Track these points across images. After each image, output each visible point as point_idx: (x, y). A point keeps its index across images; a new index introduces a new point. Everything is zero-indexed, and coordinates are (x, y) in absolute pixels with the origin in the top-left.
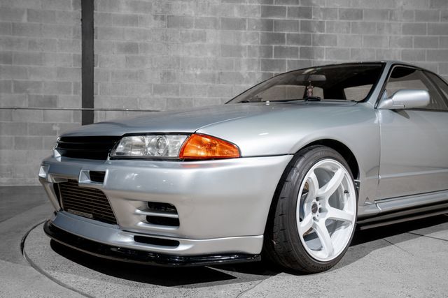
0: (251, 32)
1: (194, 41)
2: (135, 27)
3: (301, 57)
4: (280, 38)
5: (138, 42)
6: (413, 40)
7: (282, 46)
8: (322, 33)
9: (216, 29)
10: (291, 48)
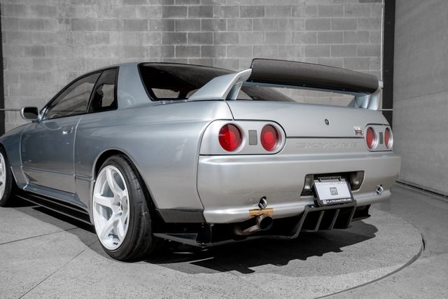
0: (152, 32)
1: (98, 43)
2: (41, 31)
3: (203, 55)
4: (182, 38)
5: (44, 45)
6: (317, 35)
7: (184, 45)
8: (224, 32)
9: (118, 30)
10: (193, 47)
